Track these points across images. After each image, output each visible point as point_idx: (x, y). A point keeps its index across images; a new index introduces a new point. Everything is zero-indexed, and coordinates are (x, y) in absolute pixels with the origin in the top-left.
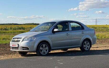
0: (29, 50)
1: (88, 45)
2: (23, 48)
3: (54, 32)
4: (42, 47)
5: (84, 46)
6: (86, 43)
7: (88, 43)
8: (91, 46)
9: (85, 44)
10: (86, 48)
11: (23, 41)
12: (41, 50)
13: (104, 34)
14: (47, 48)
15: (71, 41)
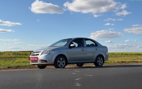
0: (47, 62)
1: (102, 61)
2: (42, 60)
3: (70, 47)
4: (60, 60)
5: (98, 61)
6: (99, 58)
7: (101, 59)
8: (104, 62)
9: (98, 60)
10: (100, 63)
11: (42, 54)
12: (59, 63)
13: (113, 59)
14: (64, 62)
15: (86, 56)
